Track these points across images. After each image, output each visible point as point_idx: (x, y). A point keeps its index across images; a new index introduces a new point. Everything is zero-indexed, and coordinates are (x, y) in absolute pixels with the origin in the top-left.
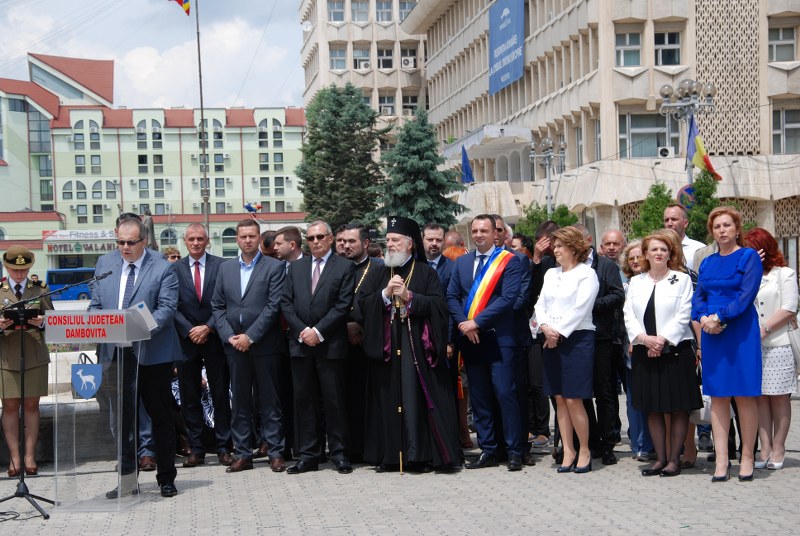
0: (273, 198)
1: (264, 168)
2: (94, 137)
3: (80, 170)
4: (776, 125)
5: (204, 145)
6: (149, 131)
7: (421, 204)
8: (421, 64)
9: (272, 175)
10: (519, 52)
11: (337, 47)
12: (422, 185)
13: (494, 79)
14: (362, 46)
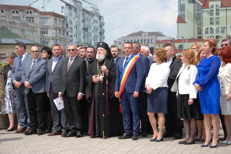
2: (217, 11)
3: (212, 23)
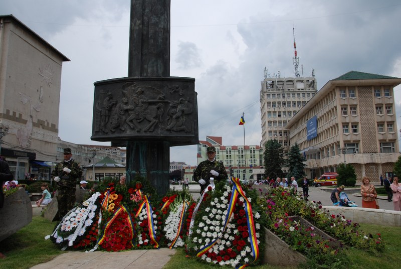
0: (253, 164)
1: (251, 158)
4: (381, 147)
5: (239, 153)
6: (229, 150)
7: (297, 164)
8: (288, 135)
9: (253, 159)
10: (316, 131)
11: (270, 132)
12: (297, 160)
13: (309, 137)
14: (275, 132)
